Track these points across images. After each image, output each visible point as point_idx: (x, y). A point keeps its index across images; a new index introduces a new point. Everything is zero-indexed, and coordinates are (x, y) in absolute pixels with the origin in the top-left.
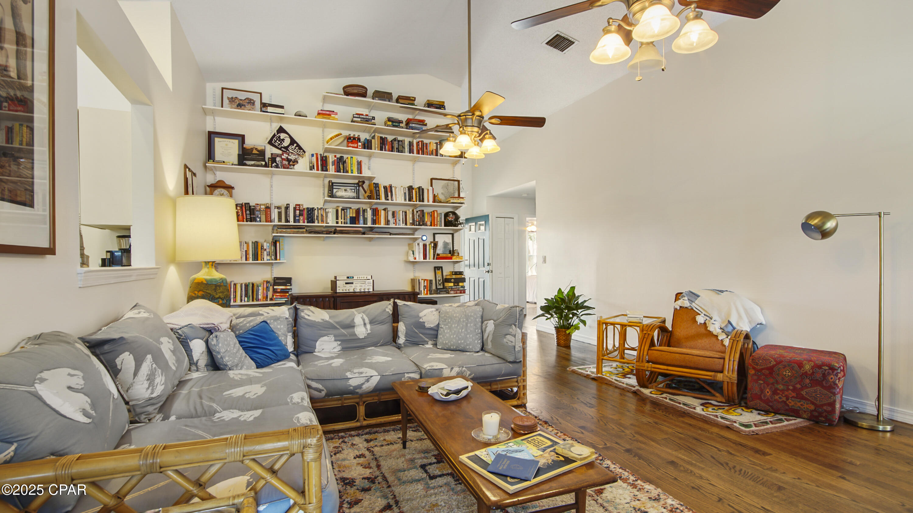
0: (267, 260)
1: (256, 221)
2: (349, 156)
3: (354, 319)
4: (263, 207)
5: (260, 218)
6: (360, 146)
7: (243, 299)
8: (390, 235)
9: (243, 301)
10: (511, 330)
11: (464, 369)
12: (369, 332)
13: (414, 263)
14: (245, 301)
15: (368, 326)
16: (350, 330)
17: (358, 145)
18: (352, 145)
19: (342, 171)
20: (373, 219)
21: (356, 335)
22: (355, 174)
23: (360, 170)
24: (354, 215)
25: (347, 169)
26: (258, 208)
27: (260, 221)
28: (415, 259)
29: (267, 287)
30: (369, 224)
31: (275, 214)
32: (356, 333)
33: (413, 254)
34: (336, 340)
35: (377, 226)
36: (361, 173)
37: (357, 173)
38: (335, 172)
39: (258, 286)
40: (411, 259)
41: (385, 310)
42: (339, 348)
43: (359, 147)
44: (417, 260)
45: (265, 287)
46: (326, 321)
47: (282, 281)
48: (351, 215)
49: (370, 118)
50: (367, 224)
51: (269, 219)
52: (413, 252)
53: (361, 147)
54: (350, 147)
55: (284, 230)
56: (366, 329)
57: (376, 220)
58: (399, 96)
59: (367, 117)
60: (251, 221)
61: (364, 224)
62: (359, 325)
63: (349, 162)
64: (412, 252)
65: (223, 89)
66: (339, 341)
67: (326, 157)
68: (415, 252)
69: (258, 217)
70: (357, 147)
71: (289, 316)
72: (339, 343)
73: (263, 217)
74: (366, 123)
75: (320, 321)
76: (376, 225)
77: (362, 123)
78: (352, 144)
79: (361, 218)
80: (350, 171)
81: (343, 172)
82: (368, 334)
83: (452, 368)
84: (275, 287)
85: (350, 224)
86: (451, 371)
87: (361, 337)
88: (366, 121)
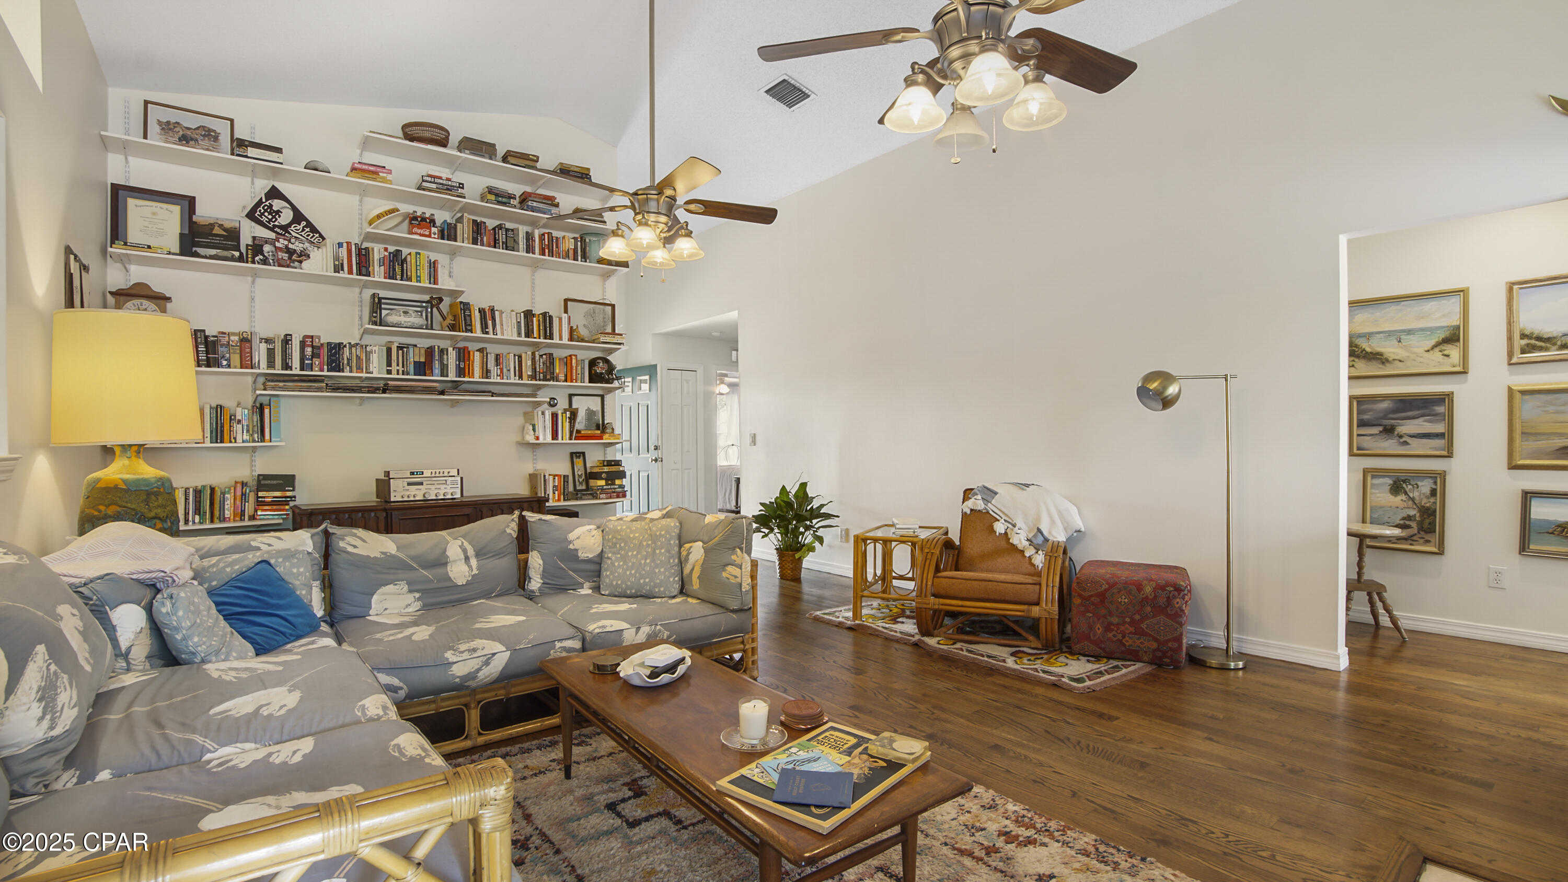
0: (243, 442)
1: (219, 365)
2: (413, 251)
3: (445, 550)
4: (236, 338)
5: (228, 360)
6: (435, 234)
7: (191, 519)
8: (492, 396)
9: (191, 523)
10: (734, 557)
11: (658, 627)
12: (475, 572)
13: (535, 447)
14: (194, 522)
15: (474, 562)
16: (438, 571)
17: (430, 232)
18: (419, 231)
19: (399, 277)
20: (458, 367)
21: (450, 579)
22: (425, 284)
23: (433, 277)
24: (423, 360)
25: (409, 274)
26: (224, 340)
27: (229, 366)
28: (538, 438)
29: (243, 494)
30: (452, 376)
31: (260, 353)
32: (451, 575)
33: (534, 430)
34: (410, 591)
35: (466, 379)
36: (435, 283)
37: (428, 281)
38: (385, 278)
39: (223, 493)
40: (530, 438)
41: (505, 531)
42: (417, 605)
43: (433, 236)
44: (541, 440)
45: (239, 493)
46: (392, 556)
47: (275, 482)
48: (417, 359)
49: (454, 184)
50: (447, 376)
51: (247, 362)
52: (534, 426)
53: (436, 236)
54: (416, 233)
55: (281, 384)
56: (470, 567)
57: (464, 368)
58: (508, 151)
59: (450, 183)
60: (208, 366)
61: (442, 375)
62: (455, 561)
63: (414, 261)
64: (531, 428)
65: (146, 103)
66: (417, 591)
67: (367, 249)
68: (536, 426)
69: (223, 357)
70: (429, 236)
71: (314, 549)
72: (417, 595)
73: (236, 359)
74: (446, 194)
75: (378, 555)
76: (464, 377)
77: (440, 193)
78: (418, 228)
79: (437, 364)
80: (414, 279)
81: (402, 280)
82: (473, 576)
83: (638, 629)
84: (260, 494)
85: (415, 375)
86: (637, 633)
87: (461, 581)
88: (448, 189)
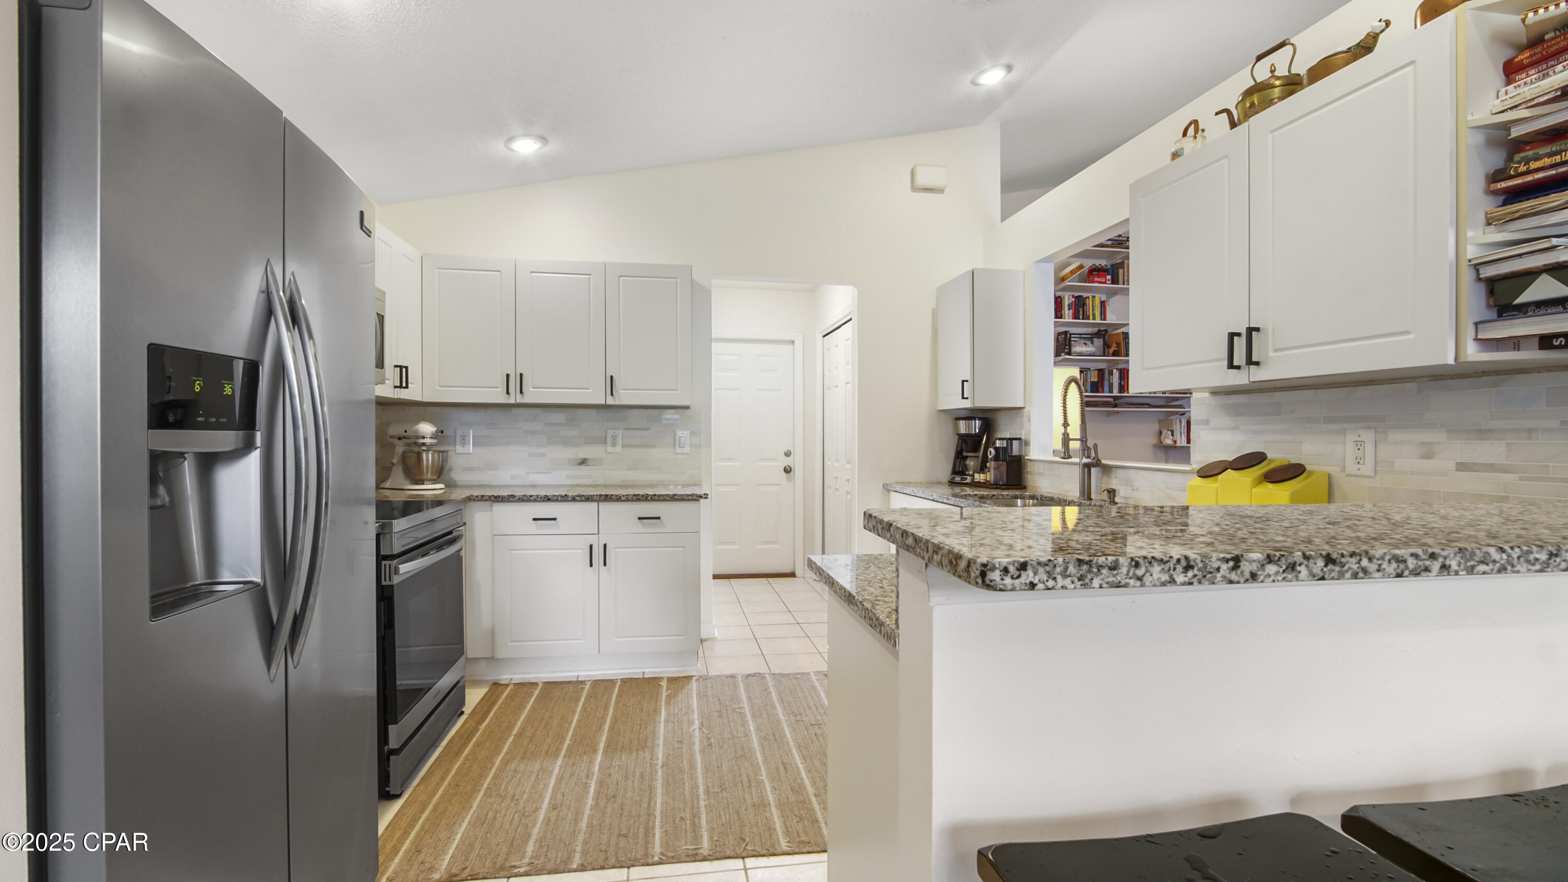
2: (1090, 295)
6: (1109, 280)
8: (1150, 408)
13: (1167, 448)
17: (1106, 279)
18: (1098, 280)
19: (1081, 317)
20: (1120, 384)
22: (1098, 321)
23: (1103, 315)
24: (1096, 380)
25: (1088, 313)
28: (1175, 442)
30: (1116, 393)
33: (1173, 435)
35: (1125, 394)
36: (1105, 319)
37: (1099, 318)
38: (1072, 318)
40: (1169, 441)
43: (1108, 282)
44: (1178, 444)
48: (1092, 380)
49: (1124, 239)
50: (1112, 393)
52: (1172, 432)
53: (1110, 282)
54: (1096, 282)
57: (1124, 385)
59: (1121, 238)
61: (1110, 392)
63: (1091, 303)
64: (1170, 433)
67: (1062, 296)
68: (1175, 432)
70: (1105, 283)
74: (1118, 248)
76: (1124, 393)
77: (1114, 247)
78: (1098, 277)
79: (1106, 383)
80: (1091, 318)
81: (1083, 319)
85: (1091, 392)
88: (1119, 244)
